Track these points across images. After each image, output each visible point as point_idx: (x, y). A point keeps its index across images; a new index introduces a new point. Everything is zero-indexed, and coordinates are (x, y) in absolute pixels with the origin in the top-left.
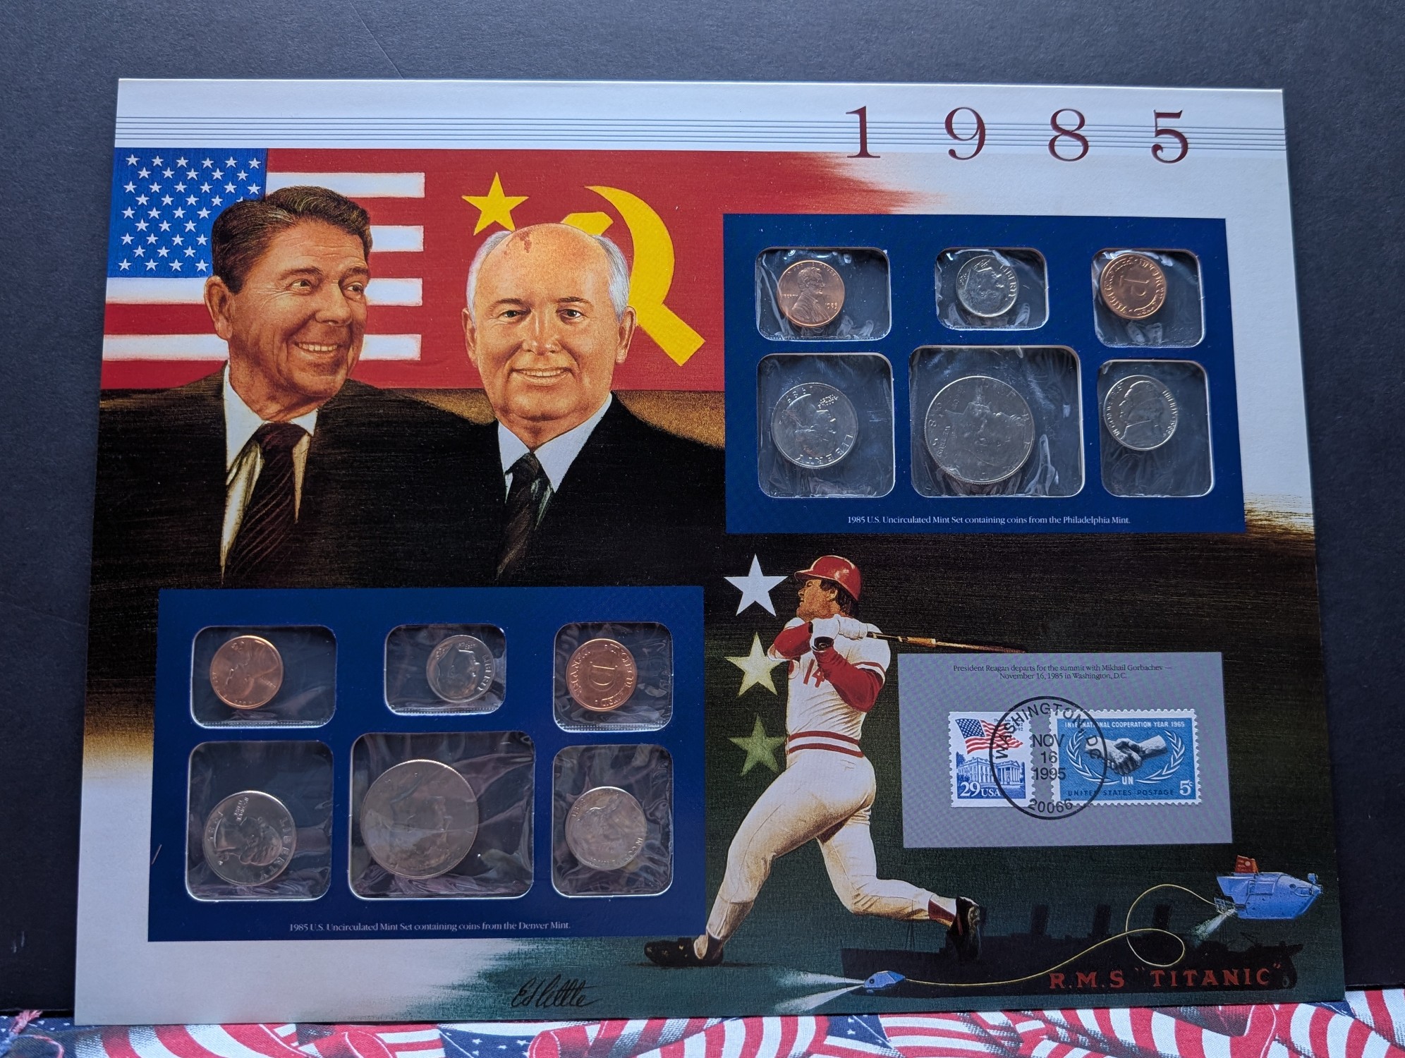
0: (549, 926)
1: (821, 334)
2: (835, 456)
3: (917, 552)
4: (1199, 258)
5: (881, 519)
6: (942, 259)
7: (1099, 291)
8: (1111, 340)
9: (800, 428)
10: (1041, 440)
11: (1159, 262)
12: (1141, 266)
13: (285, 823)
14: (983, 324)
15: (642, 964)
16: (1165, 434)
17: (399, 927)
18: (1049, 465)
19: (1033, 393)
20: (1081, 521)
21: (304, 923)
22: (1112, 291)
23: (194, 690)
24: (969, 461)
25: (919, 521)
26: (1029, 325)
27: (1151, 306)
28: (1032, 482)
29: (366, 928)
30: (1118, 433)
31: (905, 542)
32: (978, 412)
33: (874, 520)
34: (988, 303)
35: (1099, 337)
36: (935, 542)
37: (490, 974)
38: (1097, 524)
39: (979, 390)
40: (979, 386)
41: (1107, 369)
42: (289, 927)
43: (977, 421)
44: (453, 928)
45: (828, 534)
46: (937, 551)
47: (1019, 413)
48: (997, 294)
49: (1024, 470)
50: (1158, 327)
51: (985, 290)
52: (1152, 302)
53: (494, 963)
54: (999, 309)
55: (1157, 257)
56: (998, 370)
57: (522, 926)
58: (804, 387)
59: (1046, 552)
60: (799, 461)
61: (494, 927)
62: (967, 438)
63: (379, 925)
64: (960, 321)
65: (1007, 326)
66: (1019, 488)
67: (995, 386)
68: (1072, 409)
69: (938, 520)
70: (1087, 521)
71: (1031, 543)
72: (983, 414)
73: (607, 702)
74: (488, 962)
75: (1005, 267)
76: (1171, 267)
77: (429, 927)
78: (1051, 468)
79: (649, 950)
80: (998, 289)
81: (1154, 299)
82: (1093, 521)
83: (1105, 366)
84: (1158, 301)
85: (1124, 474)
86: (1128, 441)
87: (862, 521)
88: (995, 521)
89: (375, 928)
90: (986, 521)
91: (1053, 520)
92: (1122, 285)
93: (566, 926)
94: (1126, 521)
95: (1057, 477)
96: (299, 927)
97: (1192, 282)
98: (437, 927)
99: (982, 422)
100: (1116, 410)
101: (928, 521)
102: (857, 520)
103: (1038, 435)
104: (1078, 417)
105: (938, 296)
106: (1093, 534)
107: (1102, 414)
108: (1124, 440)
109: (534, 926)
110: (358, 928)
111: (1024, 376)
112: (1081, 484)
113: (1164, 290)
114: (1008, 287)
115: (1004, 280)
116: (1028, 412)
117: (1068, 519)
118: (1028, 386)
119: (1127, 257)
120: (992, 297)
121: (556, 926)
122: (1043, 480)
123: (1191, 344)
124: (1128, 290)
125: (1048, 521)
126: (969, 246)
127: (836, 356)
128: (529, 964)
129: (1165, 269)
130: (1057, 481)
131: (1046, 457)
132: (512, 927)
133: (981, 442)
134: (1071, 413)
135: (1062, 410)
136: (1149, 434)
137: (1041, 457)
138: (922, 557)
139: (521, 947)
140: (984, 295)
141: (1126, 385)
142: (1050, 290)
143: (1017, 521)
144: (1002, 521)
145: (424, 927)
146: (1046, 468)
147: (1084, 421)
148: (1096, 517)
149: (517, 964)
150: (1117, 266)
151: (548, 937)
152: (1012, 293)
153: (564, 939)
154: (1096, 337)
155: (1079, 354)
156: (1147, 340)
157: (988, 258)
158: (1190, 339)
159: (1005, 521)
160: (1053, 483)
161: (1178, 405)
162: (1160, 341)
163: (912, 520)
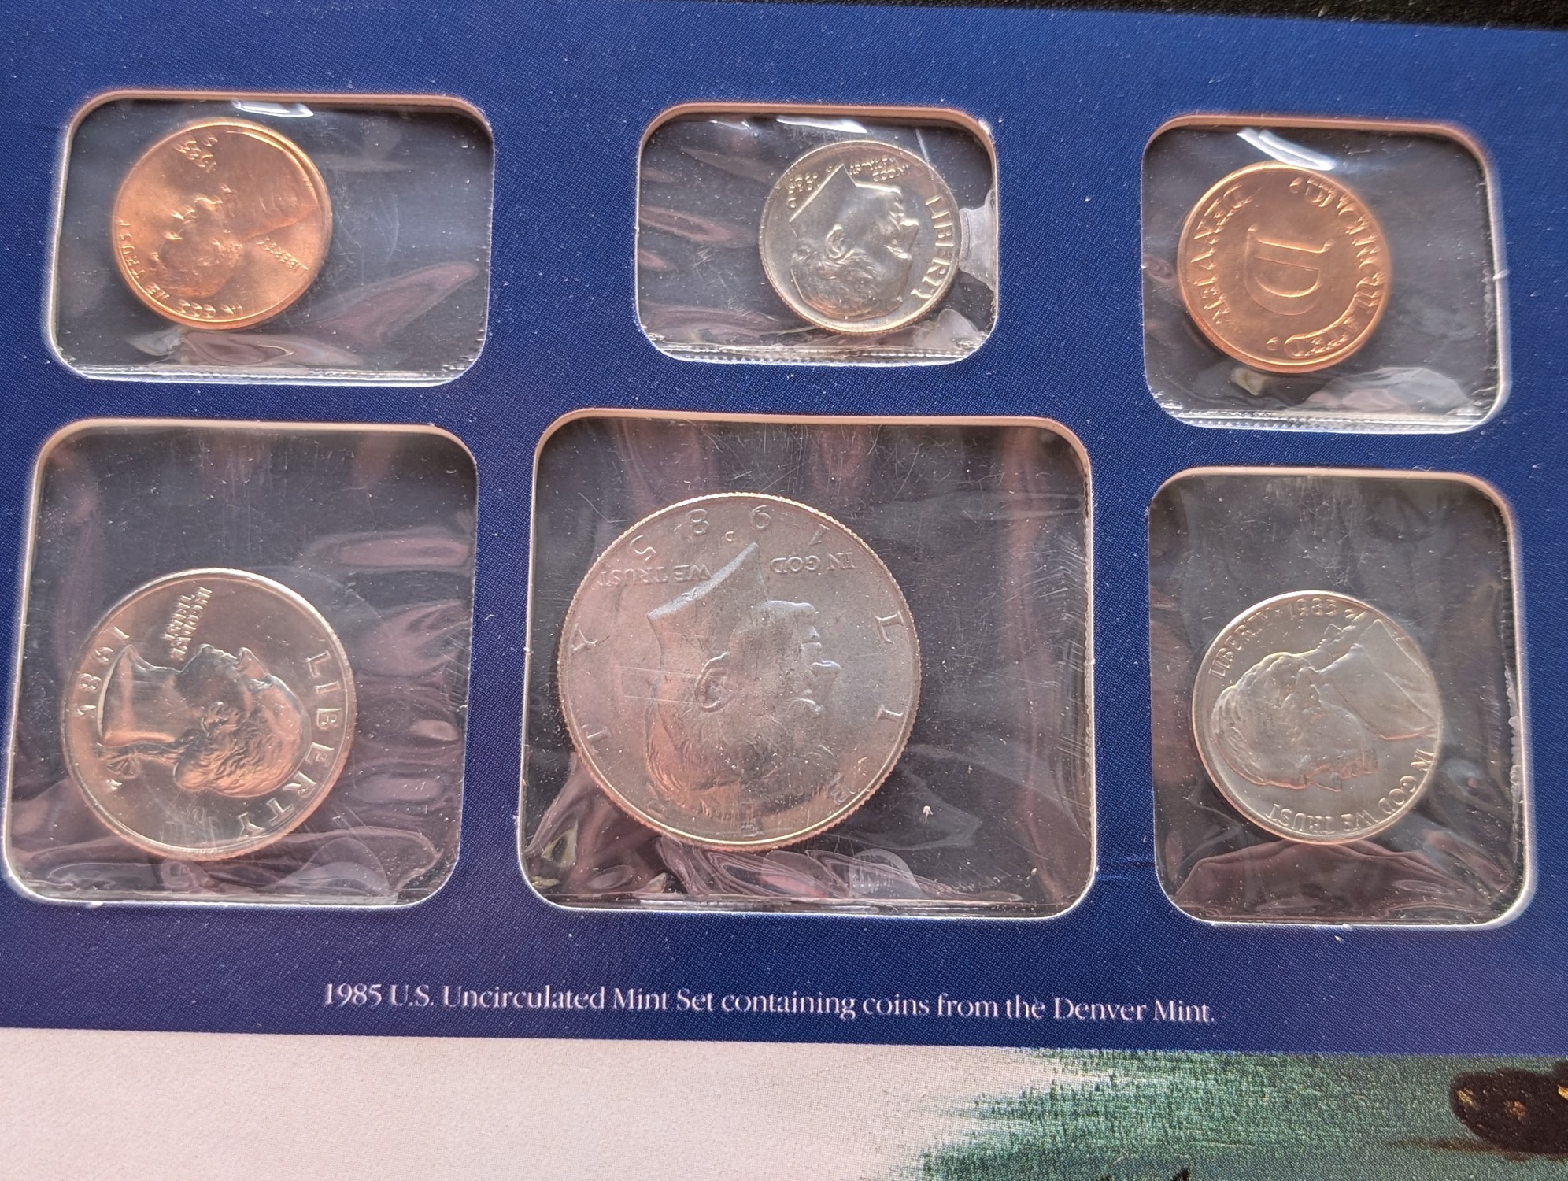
0: (1148, 1015)
13: (322, 668)
15: (1444, 1144)
17: (672, 1001)
21: (369, 983)
23: (60, 267)
29: (568, 1001)
37: (962, 1162)
42: (322, 995)
44: (846, 1009)
53: (974, 1125)
57: (1065, 1009)
61: (975, 1009)
63: (610, 996)
73: (1307, 345)
74: (956, 1124)
77: (769, 1003)
79: (1466, 1098)
89: (596, 1001)
93: (1203, 1014)
96: (353, 994)
98: (793, 1005)
109: (1104, 1011)
110: (542, 1000)
121: (1171, 1012)
128: (1086, 1134)
132: (1032, 1011)
139: (1061, 1078)
145: (752, 1003)
149: (1048, 1131)
151: (1145, 1048)
153: (1194, 1056)
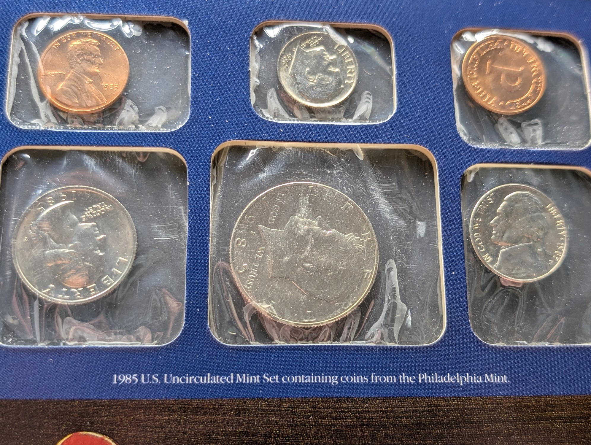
1: (95, 123)
2: (100, 286)
3: (211, 427)
4: (584, 43)
5: (161, 378)
6: (260, 34)
7: (461, 79)
8: (478, 140)
9: (53, 248)
10: (387, 267)
11: (534, 47)
12: (512, 50)
14: (311, 117)
16: (551, 261)
18: (399, 301)
19: (375, 205)
20: (443, 380)
22: (476, 79)
24: (289, 294)
25: (217, 380)
26: (371, 118)
27: (528, 98)
28: (376, 325)
30: (490, 259)
31: (196, 410)
32: (302, 229)
33: (151, 379)
34: (319, 90)
35: (462, 135)
36: (238, 412)
38: (465, 384)
39: (304, 200)
40: (305, 195)
41: (473, 175)
43: (302, 241)
45: (81, 401)
46: (240, 425)
47: (358, 231)
48: (330, 79)
49: (363, 307)
50: (536, 124)
51: (314, 74)
52: (528, 94)
54: (333, 98)
55: (531, 41)
56: (331, 174)
58: (64, 191)
59: (395, 425)
60: (48, 293)
62: (287, 263)
64: (282, 112)
65: (344, 119)
66: (357, 331)
67: (326, 195)
68: (427, 228)
69: (244, 379)
70: (450, 379)
71: (375, 412)
72: (309, 231)
75: (341, 47)
76: (548, 53)
78: (401, 306)
80: (330, 73)
81: (531, 90)
82: (460, 379)
83: (471, 172)
84: (535, 92)
85: (499, 315)
86: (503, 270)
87: (133, 381)
88: (323, 379)
90: (312, 379)
91: (405, 379)
92: (490, 73)
94: (504, 379)
95: (409, 318)
97: (577, 71)
99: (307, 243)
100: (486, 230)
101: (229, 379)
102: (126, 379)
103: (383, 260)
104: (436, 237)
105: (254, 81)
106: (459, 398)
107: (468, 233)
108: (499, 268)
111: (365, 183)
112: (442, 327)
113: (542, 79)
114: (344, 71)
115: (340, 62)
116: (369, 230)
117: (425, 376)
118: (370, 196)
119: (495, 39)
120: (324, 83)
122: (389, 323)
123: (579, 146)
124: (497, 78)
125: (398, 380)
126: (295, 19)
127: (113, 153)
129: (541, 53)
130: (410, 323)
131: (394, 290)
133: (307, 269)
134: (427, 232)
135: (415, 228)
136: (530, 260)
137: (388, 291)
138: (218, 434)
140: (313, 80)
141: (499, 195)
142: (398, 75)
143: (355, 379)
144: (334, 380)
146: (394, 306)
147: (444, 243)
148: (463, 373)
150: (483, 49)
152: (349, 78)
154: (457, 135)
155: (435, 155)
156: (524, 141)
157: (318, 35)
158: (577, 140)
159: (339, 380)
160: (404, 328)
161: (567, 223)
162: (540, 142)
163: (208, 379)
